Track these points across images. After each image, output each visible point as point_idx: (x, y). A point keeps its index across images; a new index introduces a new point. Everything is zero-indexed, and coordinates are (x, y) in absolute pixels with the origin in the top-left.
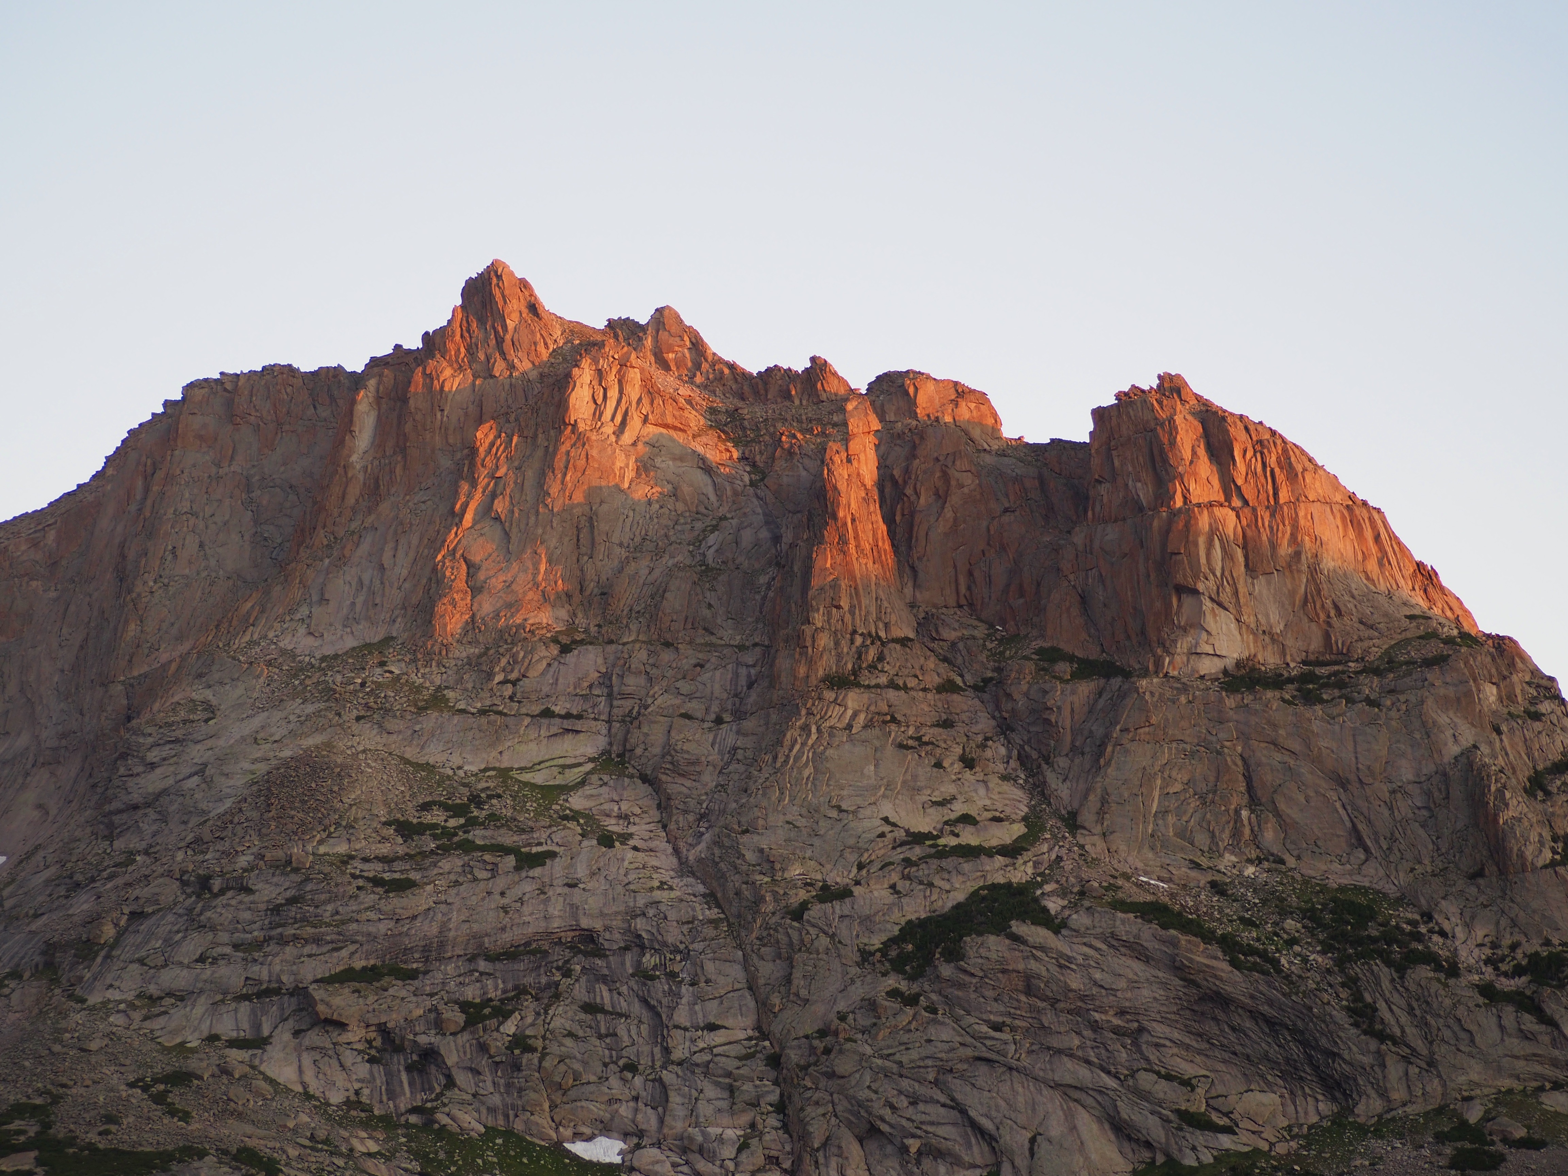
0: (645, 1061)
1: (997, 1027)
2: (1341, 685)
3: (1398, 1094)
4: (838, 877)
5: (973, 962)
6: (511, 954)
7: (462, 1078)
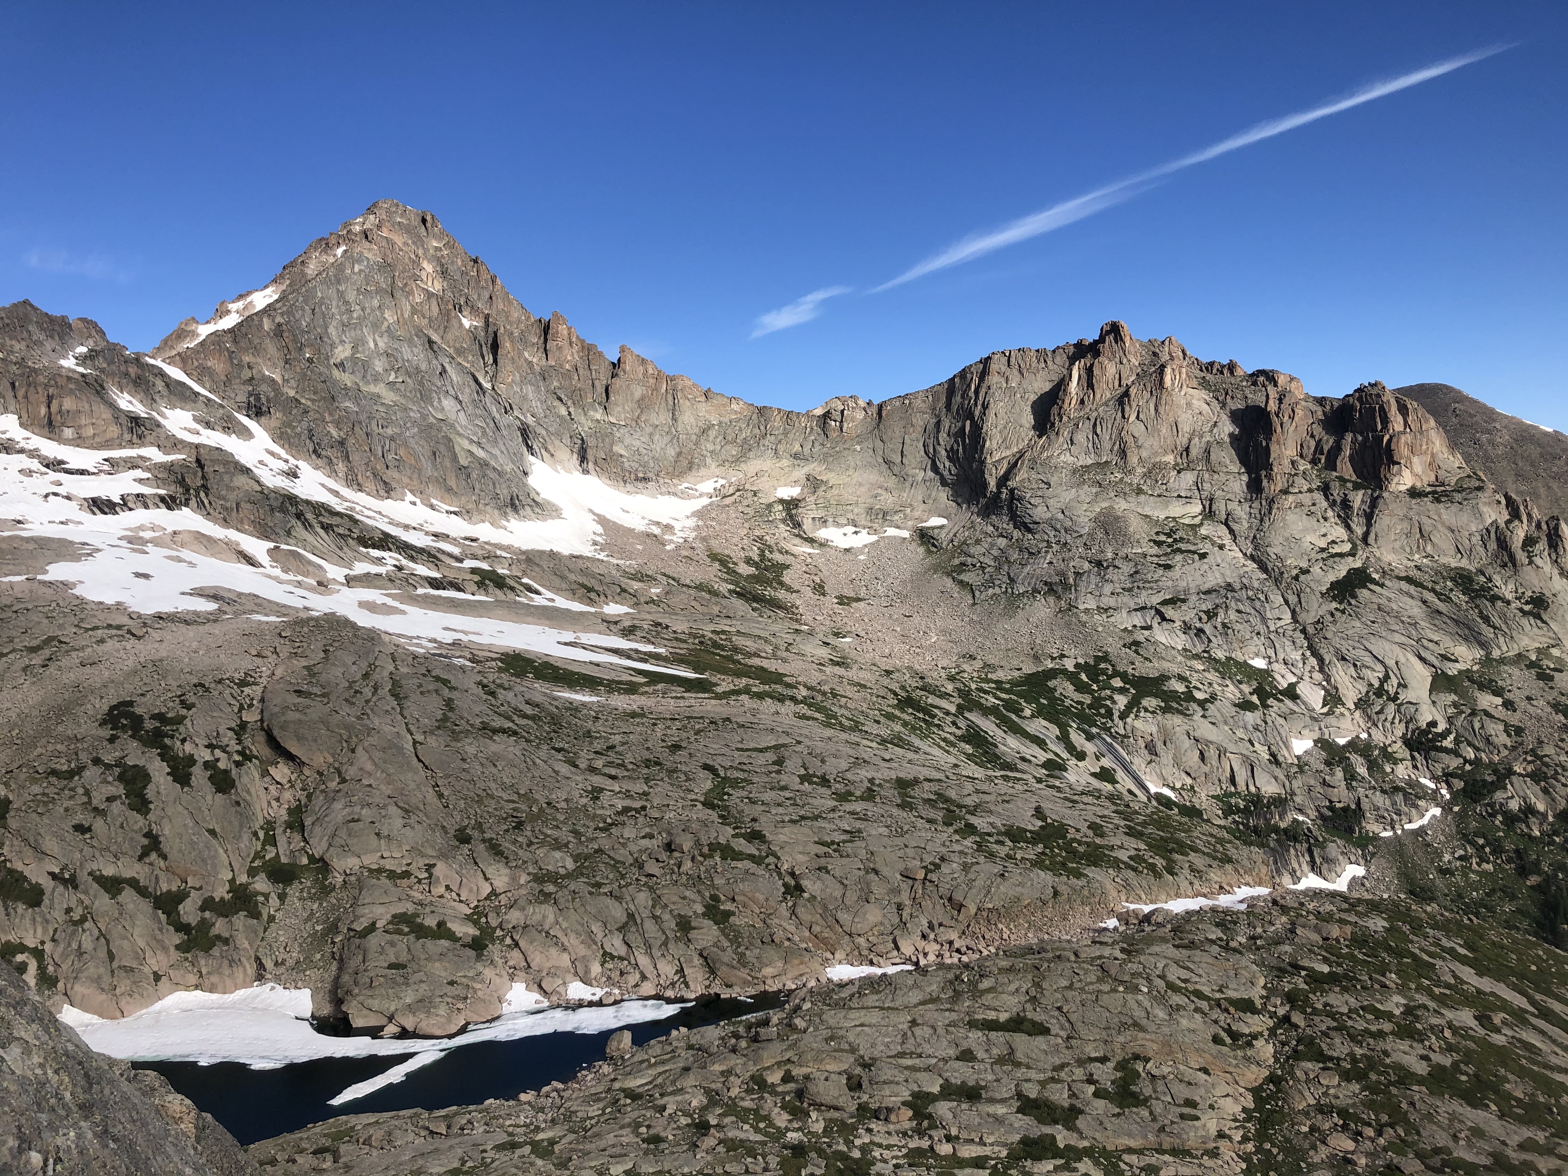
0: (1262, 632)
1: (1373, 622)
2: (1447, 496)
3: (1505, 649)
4: (1304, 565)
5: (1361, 599)
6: (1208, 592)
7: (1212, 638)
